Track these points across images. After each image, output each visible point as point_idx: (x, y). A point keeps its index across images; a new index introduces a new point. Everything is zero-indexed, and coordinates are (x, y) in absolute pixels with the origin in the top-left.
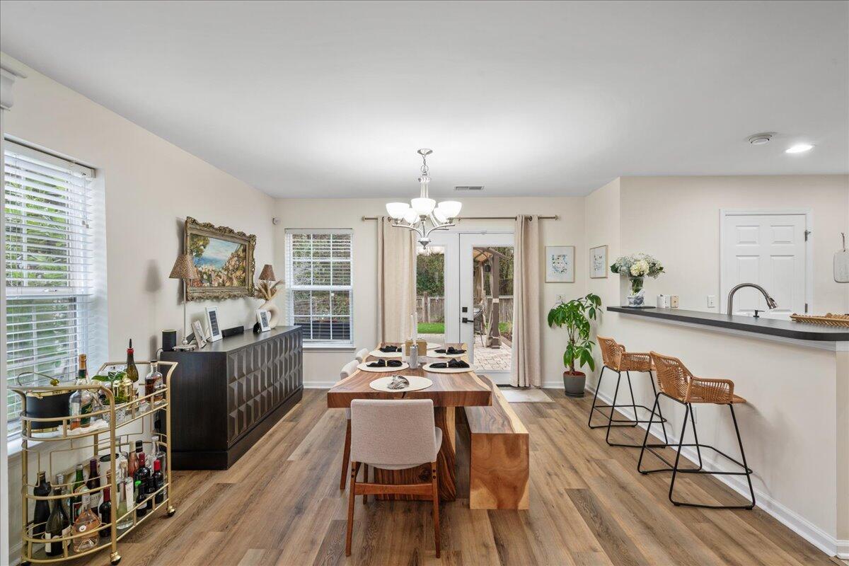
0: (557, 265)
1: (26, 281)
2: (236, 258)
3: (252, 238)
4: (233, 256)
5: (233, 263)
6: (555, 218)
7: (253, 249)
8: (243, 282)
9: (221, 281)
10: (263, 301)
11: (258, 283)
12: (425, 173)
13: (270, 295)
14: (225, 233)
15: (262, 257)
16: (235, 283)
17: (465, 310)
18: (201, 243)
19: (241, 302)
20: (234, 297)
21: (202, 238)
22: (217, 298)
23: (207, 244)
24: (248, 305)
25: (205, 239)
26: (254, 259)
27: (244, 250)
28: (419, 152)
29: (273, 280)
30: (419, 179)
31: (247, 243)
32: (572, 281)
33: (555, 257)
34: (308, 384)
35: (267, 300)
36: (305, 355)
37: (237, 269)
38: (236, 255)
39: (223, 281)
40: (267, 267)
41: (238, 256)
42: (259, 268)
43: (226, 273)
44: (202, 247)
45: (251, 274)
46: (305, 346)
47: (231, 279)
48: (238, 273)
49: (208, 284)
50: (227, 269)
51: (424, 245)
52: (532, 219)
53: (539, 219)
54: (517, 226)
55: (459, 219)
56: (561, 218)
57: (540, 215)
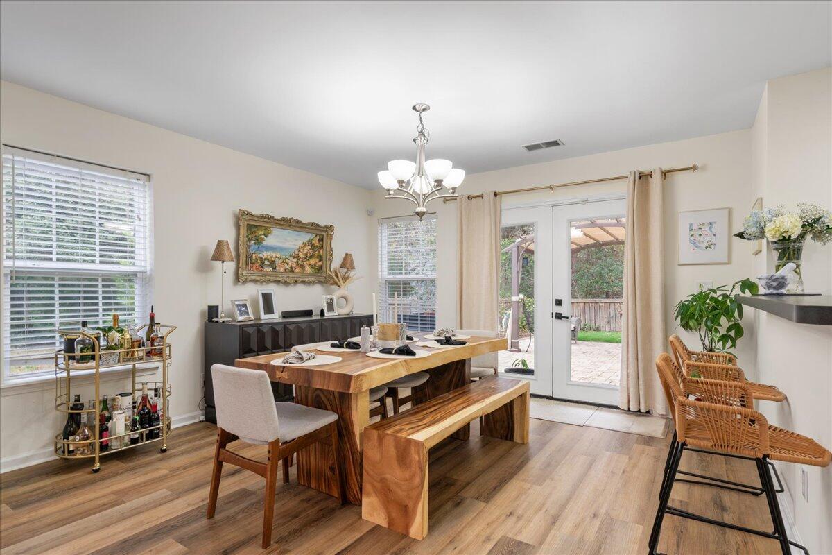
0: (698, 238)
1: (54, 257)
2: (310, 247)
3: (330, 228)
4: (305, 245)
5: (305, 252)
6: (694, 168)
7: (331, 239)
8: (319, 269)
9: (288, 267)
12: (422, 134)
13: (341, 282)
14: (291, 223)
16: (308, 270)
17: (559, 303)
18: (262, 232)
20: (304, 283)
21: (263, 228)
22: (281, 283)
23: (269, 233)
25: (267, 229)
26: (331, 249)
27: (321, 240)
28: (414, 108)
29: (352, 268)
30: (415, 140)
32: (727, 261)
33: (695, 227)
35: (339, 286)
37: (311, 257)
38: (309, 244)
39: (291, 267)
40: (346, 255)
41: (312, 245)
42: (338, 257)
43: (295, 260)
44: (263, 236)
45: (328, 263)
47: (302, 266)
48: (312, 261)
49: (271, 269)
50: (298, 257)
51: (421, 217)
52: (651, 175)
53: (664, 174)
54: (624, 189)
55: (551, 188)
56: (704, 168)
57: (665, 168)
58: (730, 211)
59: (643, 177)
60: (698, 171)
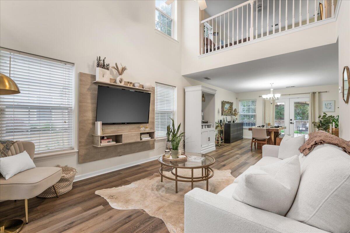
0: (327, 106)
3: (233, 103)
6: (326, 92)
8: (231, 112)
10: (234, 116)
11: (234, 113)
13: (236, 115)
14: (228, 103)
15: (234, 107)
17: (291, 120)
19: (230, 116)
20: (229, 115)
22: (227, 115)
24: (231, 117)
25: (225, 104)
27: (231, 106)
29: (237, 112)
31: (231, 104)
32: (334, 111)
33: (326, 104)
34: (244, 137)
36: (244, 130)
37: (230, 110)
38: (229, 107)
40: (235, 109)
42: (234, 109)
44: (225, 106)
46: (244, 128)
47: (229, 112)
49: (225, 112)
50: (228, 110)
52: (316, 93)
53: (319, 93)
54: (309, 96)
55: (289, 95)
56: (328, 92)
57: (319, 91)
58: (335, 101)
59: (314, 93)
60: (327, 92)
